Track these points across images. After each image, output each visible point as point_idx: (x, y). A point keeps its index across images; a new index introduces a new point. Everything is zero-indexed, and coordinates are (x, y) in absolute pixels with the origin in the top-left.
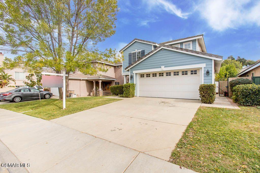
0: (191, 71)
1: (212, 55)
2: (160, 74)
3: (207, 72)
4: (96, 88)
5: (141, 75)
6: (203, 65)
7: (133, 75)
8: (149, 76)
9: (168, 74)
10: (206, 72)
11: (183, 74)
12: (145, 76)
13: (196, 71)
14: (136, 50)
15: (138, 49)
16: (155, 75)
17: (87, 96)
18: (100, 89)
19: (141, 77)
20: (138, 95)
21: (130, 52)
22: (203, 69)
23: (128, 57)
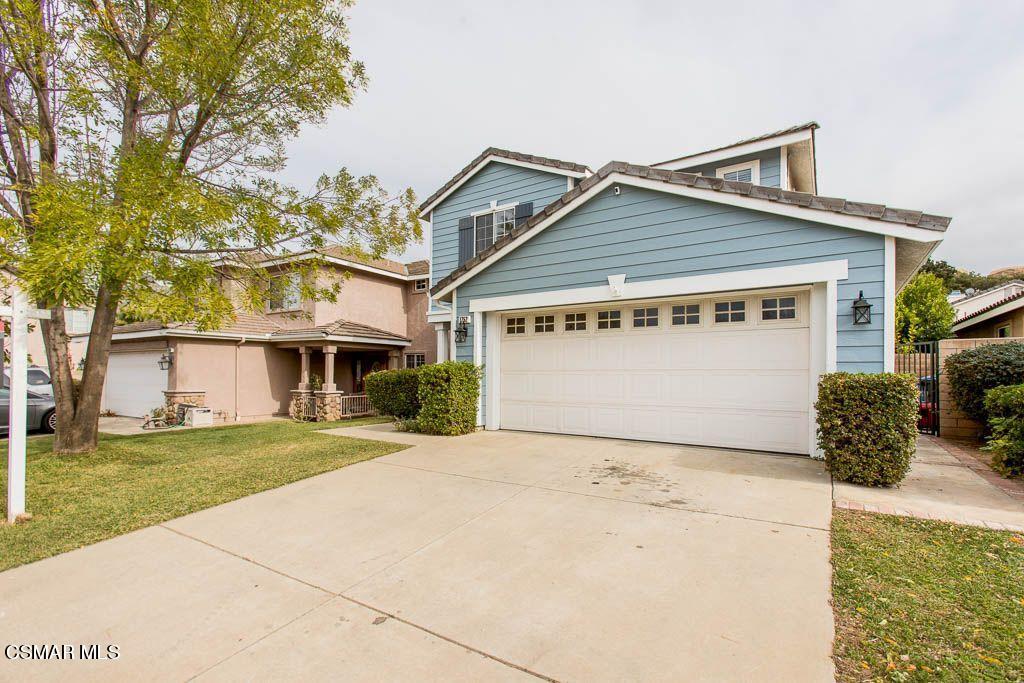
0: (766, 304)
1: (888, 214)
2: (602, 315)
3: (856, 308)
4: (312, 380)
5: (511, 322)
6: (832, 271)
7: (469, 321)
8: (550, 329)
9: (646, 316)
10: (848, 307)
11: (720, 319)
12: (530, 326)
13: (790, 301)
14: (493, 203)
15: (500, 197)
16: (576, 320)
17: (271, 419)
18: (330, 387)
19: (510, 331)
20: (494, 422)
21: (464, 214)
22: (832, 291)
23: (457, 236)
